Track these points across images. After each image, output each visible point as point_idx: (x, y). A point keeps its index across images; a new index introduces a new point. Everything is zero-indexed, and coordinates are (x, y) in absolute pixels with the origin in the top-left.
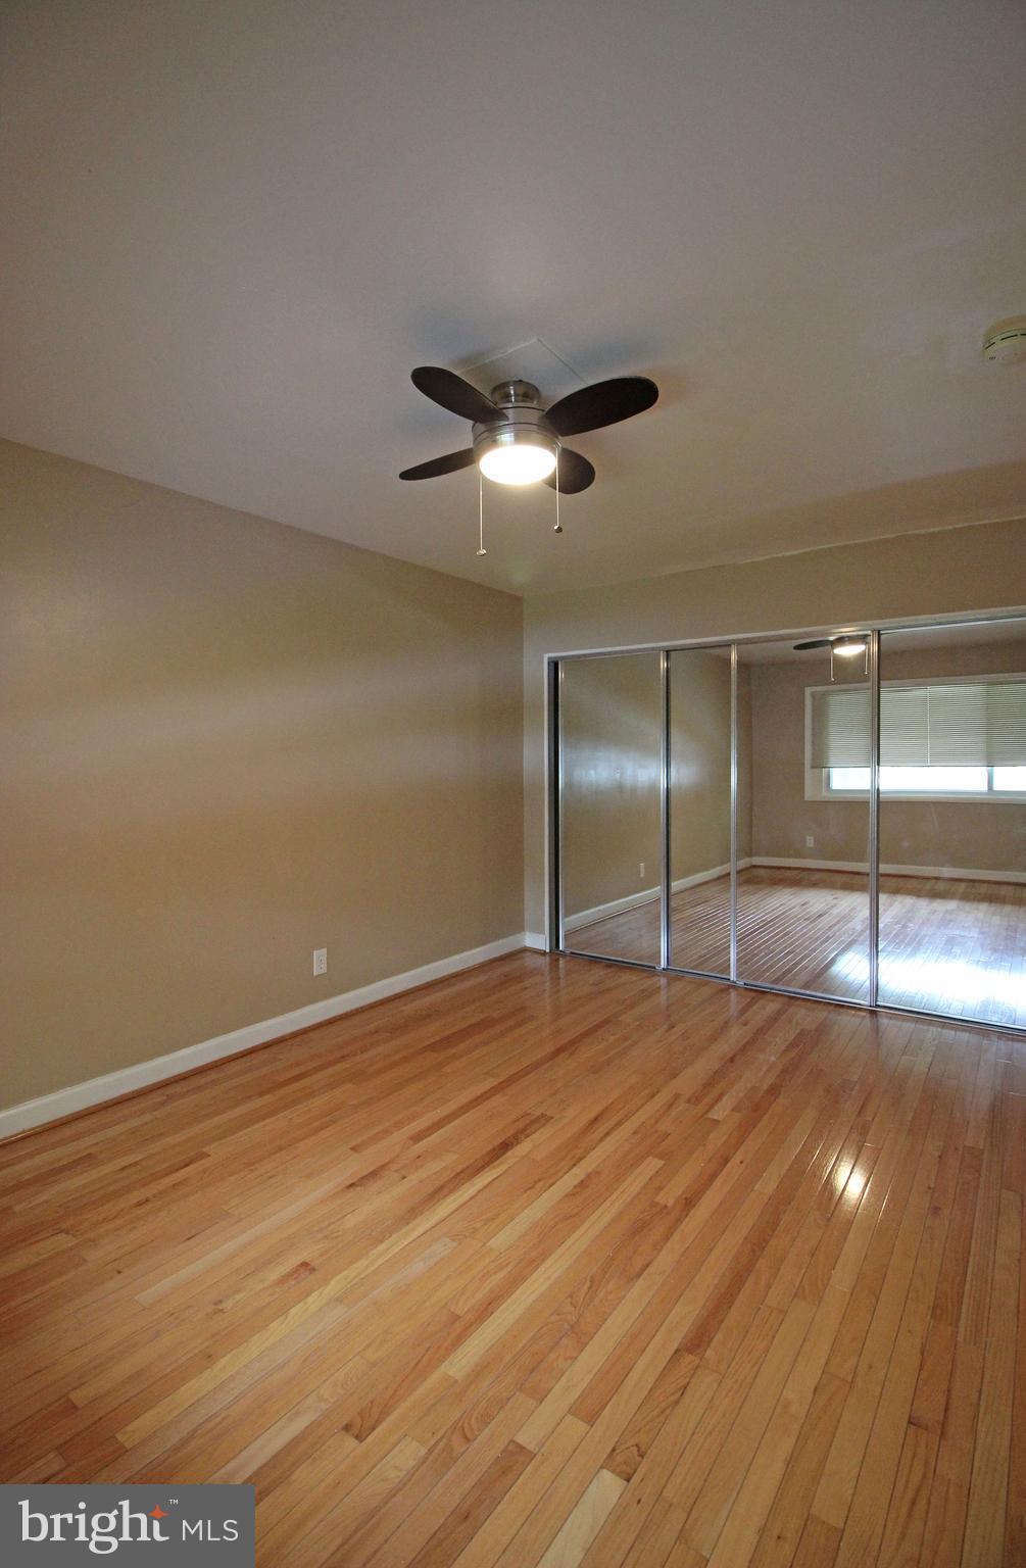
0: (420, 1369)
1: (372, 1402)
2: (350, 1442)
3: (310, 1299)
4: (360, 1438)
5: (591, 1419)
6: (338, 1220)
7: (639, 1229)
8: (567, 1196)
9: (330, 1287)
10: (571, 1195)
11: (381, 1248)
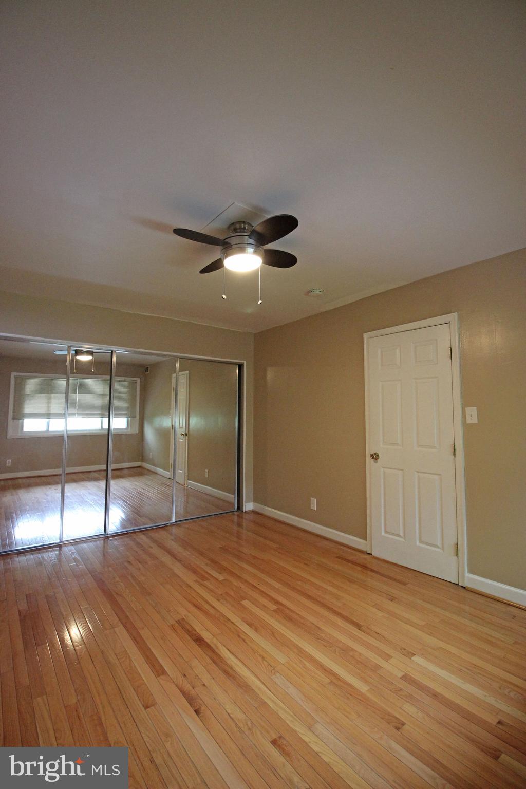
0: (362, 700)
1: (382, 718)
2: (406, 727)
3: (306, 739)
4: (403, 724)
5: (390, 657)
6: (234, 721)
7: (290, 619)
8: (256, 631)
9: (298, 730)
10: (256, 630)
11: (271, 704)
